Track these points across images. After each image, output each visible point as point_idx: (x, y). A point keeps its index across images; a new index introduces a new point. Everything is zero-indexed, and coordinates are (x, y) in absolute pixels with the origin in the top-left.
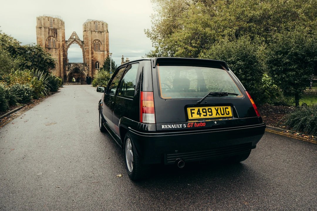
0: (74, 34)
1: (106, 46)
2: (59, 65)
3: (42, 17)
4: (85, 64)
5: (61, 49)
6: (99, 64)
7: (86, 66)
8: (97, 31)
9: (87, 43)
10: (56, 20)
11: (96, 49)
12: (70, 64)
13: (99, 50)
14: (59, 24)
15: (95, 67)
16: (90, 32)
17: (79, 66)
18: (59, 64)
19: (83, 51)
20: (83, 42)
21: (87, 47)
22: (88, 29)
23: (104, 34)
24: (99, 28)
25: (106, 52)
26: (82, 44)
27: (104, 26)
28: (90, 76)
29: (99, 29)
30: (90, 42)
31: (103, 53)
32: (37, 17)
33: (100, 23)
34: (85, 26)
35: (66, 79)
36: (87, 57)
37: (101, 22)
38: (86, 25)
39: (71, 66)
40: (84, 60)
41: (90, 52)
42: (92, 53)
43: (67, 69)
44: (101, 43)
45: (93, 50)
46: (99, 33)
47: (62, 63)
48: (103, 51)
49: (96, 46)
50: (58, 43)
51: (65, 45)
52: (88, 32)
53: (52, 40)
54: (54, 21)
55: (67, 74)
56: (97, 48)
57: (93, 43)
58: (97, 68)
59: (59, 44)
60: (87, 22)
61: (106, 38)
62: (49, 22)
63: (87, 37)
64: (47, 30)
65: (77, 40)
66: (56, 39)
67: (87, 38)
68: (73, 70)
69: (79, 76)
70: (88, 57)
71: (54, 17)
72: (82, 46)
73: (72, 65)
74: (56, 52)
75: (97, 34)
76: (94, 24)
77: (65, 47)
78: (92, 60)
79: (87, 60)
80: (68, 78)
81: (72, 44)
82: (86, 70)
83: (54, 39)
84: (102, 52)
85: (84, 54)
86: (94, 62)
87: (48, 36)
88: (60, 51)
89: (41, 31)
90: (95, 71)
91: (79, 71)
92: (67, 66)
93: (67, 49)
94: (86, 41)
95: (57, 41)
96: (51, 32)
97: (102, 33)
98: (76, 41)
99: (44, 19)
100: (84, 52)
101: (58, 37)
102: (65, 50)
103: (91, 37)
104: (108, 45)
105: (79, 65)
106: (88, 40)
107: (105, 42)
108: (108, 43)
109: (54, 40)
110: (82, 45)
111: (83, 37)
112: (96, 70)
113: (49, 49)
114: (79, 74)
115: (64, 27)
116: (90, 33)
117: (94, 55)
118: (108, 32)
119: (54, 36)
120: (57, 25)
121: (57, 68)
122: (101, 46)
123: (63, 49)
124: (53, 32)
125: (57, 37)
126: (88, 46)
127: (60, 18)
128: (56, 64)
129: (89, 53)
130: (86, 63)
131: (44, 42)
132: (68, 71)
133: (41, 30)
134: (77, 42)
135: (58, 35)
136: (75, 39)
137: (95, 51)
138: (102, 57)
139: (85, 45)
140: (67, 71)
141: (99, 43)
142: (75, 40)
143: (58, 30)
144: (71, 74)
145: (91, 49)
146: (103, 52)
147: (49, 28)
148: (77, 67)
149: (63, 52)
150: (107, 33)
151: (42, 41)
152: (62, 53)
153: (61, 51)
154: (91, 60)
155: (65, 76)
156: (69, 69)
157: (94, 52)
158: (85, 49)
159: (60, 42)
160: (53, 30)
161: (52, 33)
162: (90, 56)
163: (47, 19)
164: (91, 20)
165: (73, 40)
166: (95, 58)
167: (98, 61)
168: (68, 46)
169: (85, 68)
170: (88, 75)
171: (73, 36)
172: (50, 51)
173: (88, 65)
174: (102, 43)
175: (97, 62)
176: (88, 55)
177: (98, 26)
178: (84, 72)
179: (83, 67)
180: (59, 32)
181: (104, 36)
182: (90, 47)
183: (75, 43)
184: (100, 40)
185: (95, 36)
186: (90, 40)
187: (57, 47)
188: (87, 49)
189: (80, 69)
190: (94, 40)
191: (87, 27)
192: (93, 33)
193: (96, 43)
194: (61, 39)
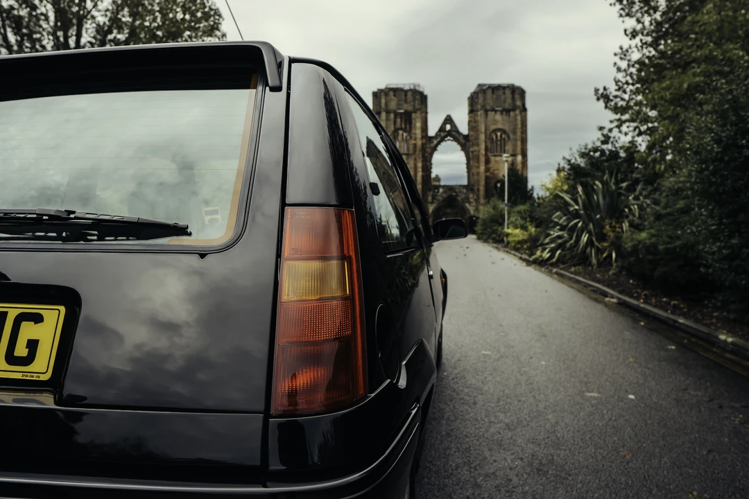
0: (449, 120)
1: (519, 143)
3: (382, 90)
4: (470, 187)
5: (419, 154)
7: (472, 193)
8: (500, 109)
9: (476, 140)
10: (409, 94)
11: (497, 152)
12: (438, 187)
13: (503, 154)
14: (417, 103)
16: (483, 112)
17: (456, 193)
19: (466, 157)
20: (466, 137)
21: (475, 148)
22: (479, 107)
23: (516, 115)
24: (504, 102)
25: (519, 158)
26: (465, 143)
27: (517, 96)
29: (503, 104)
30: (482, 137)
31: (513, 161)
32: (373, 92)
33: (507, 91)
34: (472, 100)
36: (474, 171)
37: (508, 87)
38: (475, 97)
39: (438, 192)
40: (469, 178)
41: (483, 159)
42: (487, 162)
43: (430, 199)
44: (508, 137)
45: (489, 154)
46: (504, 113)
47: (420, 187)
48: (513, 155)
49: (497, 144)
50: (413, 142)
51: (428, 146)
52: (479, 113)
53: (400, 137)
54: (406, 95)
55: (430, 211)
56: (499, 148)
57: (489, 139)
59: (415, 145)
60: (476, 91)
61: (519, 122)
62: (396, 99)
63: (476, 124)
64: (392, 116)
65: (454, 133)
66: (409, 134)
67: (476, 127)
68: (443, 201)
70: (477, 170)
71: (407, 88)
72: (464, 148)
73: (441, 190)
75: (498, 117)
76: (493, 93)
77: (427, 150)
78: (487, 178)
79: (476, 177)
80: (432, 219)
81: (443, 144)
82: (472, 200)
83: (405, 134)
84: (510, 158)
85: (468, 164)
86: (491, 182)
87: (393, 129)
88: (416, 160)
91: (456, 204)
92: (431, 192)
93: (431, 155)
94: (474, 133)
95: (411, 138)
96: (399, 120)
97: (511, 113)
98: (452, 136)
99: (386, 94)
100: (468, 160)
101: (413, 131)
102: (427, 157)
103: (486, 125)
104: (524, 141)
105: (457, 190)
106: (478, 131)
107: (519, 134)
108: (524, 135)
109: (404, 137)
111: (469, 125)
114: (456, 209)
115: (426, 106)
116: (483, 116)
117: (491, 165)
118: (524, 110)
119: (406, 128)
120: (412, 103)
122: (509, 144)
123: (424, 156)
124: (403, 120)
125: (410, 130)
126: (478, 145)
127: (417, 88)
129: (480, 161)
130: (473, 186)
132: (432, 203)
133: (380, 117)
135: (413, 125)
136: (449, 131)
137: (494, 156)
139: (471, 143)
140: (429, 205)
141: (503, 136)
142: (449, 133)
143: (413, 114)
144: (437, 210)
145: (485, 152)
146: (513, 157)
147: (395, 112)
148: (452, 195)
149: (423, 161)
150: (523, 113)
152: (420, 165)
153: (417, 158)
154: (484, 178)
156: (434, 198)
157: (492, 158)
158: (472, 152)
159: (418, 140)
160: (403, 117)
161: (401, 121)
162: (482, 168)
163: (391, 93)
164: (485, 85)
165: (445, 133)
166: (493, 173)
167: (501, 178)
168: (435, 149)
169: (471, 196)
171: (445, 126)
173: (476, 189)
174: (511, 136)
175: (499, 181)
176: (478, 167)
177: (503, 96)
178: (467, 205)
179: (465, 194)
180: (415, 119)
181: (516, 120)
182: (483, 146)
183: (449, 140)
184: (507, 128)
185: (495, 122)
186: (483, 131)
187: (411, 152)
188: (475, 153)
189: (459, 198)
190: (491, 130)
191: (477, 103)
192: (491, 114)
193: (497, 136)
194: (418, 132)
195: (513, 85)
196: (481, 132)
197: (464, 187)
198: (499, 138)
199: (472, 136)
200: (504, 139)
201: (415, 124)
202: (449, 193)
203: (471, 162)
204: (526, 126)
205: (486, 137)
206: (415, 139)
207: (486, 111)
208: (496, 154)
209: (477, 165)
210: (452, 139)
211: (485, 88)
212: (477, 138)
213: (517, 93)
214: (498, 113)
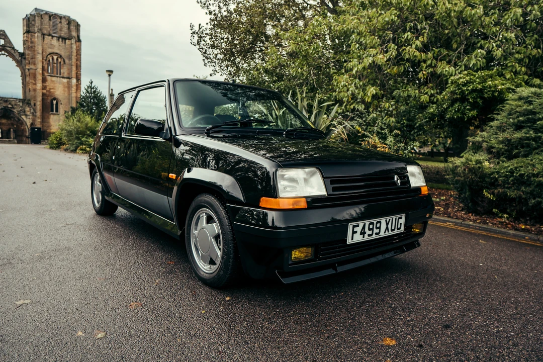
0: (2, 35)
1: (74, 68)
4: (26, 101)
6: (59, 104)
7: (29, 106)
8: (56, 35)
9: (32, 59)
11: (53, 73)
13: (58, 75)
15: (50, 110)
16: (40, 35)
17: (12, 105)
19: (22, 73)
20: (22, 55)
21: (32, 66)
22: (36, 29)
23: (72, 44)
24: (61, 30)
25: (74, 81)
26: (21, 59)
27: (72, 27)
28: (36, 127)
29: (59, 32)
30: (39, 57)
31: (68, 82)
33: (63, 21)
34: (29, 21)
36: (31, 87)
37: (64, 17)
38: (31, 20)
40: (25, 93)
41: (39, 77)
42: (44, 80)
44: (64, 61)
45: (46, 74)
46: (60, 39)
48: (68, 78)
49: (53, 66)
52: (36, 35)
56: (55, 70)
57: (46, 60)
58: (54, 112)
60: (32, 13)
61: (74, 54)
63: (33, 45)
65: (8, 49)
67: (31, 47)
69: (13, 124)
70: (34, 86)
72: (19, 64)
75: (55, 42)
76: (50, 20)
78: (43, 94)
79: (32, 93)
82: (28, 113)
84: (65, 80)
85: (23, 80)
86: (48, 99)
90: (49, 118)
91: (12, 115)
94: (30, 52)
97: (67, 41)
98: (6, 51)
100: (24, 76)
103: (43, 47)
104: (78, 67)
105: (13, 103)
106: (34, 51)
107: (74, 60)
108: (78, 62)
110: (21, 61)
111: (24, 44)
112: (52, 116)
114: (12, 122)
116: (41, 38)
117: (47, 84)
118: (79, 40)
122: (65, 67)
126: (35, 64)
129: (37, 79)
130: (29, 100)
134: (7, 53)
136: (3, 46)
137: (51, 76)
138: (66, 89)
139: (27, 61)
141: (59, 60)
142: (3, 48)
145: (42, 71)
146: (68, 80)
148: (8, 107)
150: (77, 43)
154: (41, 94)
157: (49, 78)
158: (29, 70)
162: (39, 85)
164: (42, 11)
166: (49, 91)
167: (57, 96)
169: (27, 109)
170: (32, 124)
173: (32, 104)
174: (67, 61)
175: (55, 99)
176: (35, 84)
177: (59, 25)
178: (23, 117)
179: (22, 107)
181: (71, 48)
182: (40, 66)
183: (4, 54)
184: (63, 54)
185: (52, 46)
186: (41, 52)
188: (31, 71)
189: (15, 111)
190: (48, 53)
191: (34, 25)
192: (48, 38)
193: (53, 59)
195: (69, 17)
196: (38, 53)
197: (20, 100)
198: (55, 61)
199: (28, 55)
200: (60, 62)
202: (4, 105)
203: (28, 79)
204: (80, 55)
205: (43, 59)
207: (43, 35)
208: (52, 75)
209: (34, 82)
210: (6, 54)
211: (42, 13)
212: (33, 58)
213: (73, 25)
214: (55, 38)
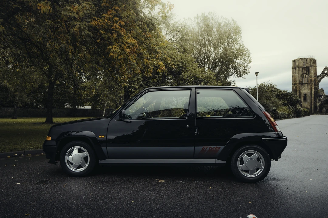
0: (326, 68)
2: (310, 98)
3: (296, 60)
5: (313, 83)
10: (308, 60)
12: (321, 96)
14: (312, 63)
18: (310, 96)
32: (293, 60)
35: (317, 110)
39: (321, 98)
43: (318, 101)
47: (313, 96)
50: (310, 78)
53: (304, 77)
54: (307, 61)
59: (311, 80)
62: (303, 62)
64: (301, 69)
66: (308, 75)
68: (324, 101)
71: (307, 58)
73: (323, 97)
74: (308, 87)
77: (316, 81)
80: (318, 109)
83: (306, 76)
87: (301, 74)
88: (311, 85)
89: (296, 71)
92: (318, 98)
93: (318, 83)
95: (309, 77)
96: (304, 70)
99: (298, 61)
102: (316, 84)
113: (302, 84)
115: (316, 64)
119: (307, 73)
120: (310, 63)
121: (308, 100)
125: (309, 73)
127: (312, 57)
128: (308, 97)
131: (298, 79)
132: (318, 102)
133: (296, 69)
135: (310, 72)
136: (326, 73)
140: (318, 103)
143: (310, 68)
144: (321, 105)
147: (302, 67)
149: (314, 86)
151: (296, 78)
152: (313, 87)
155: (316, 107)
156: (319, 100)
160: (306, 69)
163: (301, 60)
168: (320, 81)
171: (325, 71)
172: (303, 86)
180: (311, 69)
183: (326, 77)
187: (309, 82)
194: (313, 75)
201: (311, 71)
202: (327, 98)
206: (311, 77)
